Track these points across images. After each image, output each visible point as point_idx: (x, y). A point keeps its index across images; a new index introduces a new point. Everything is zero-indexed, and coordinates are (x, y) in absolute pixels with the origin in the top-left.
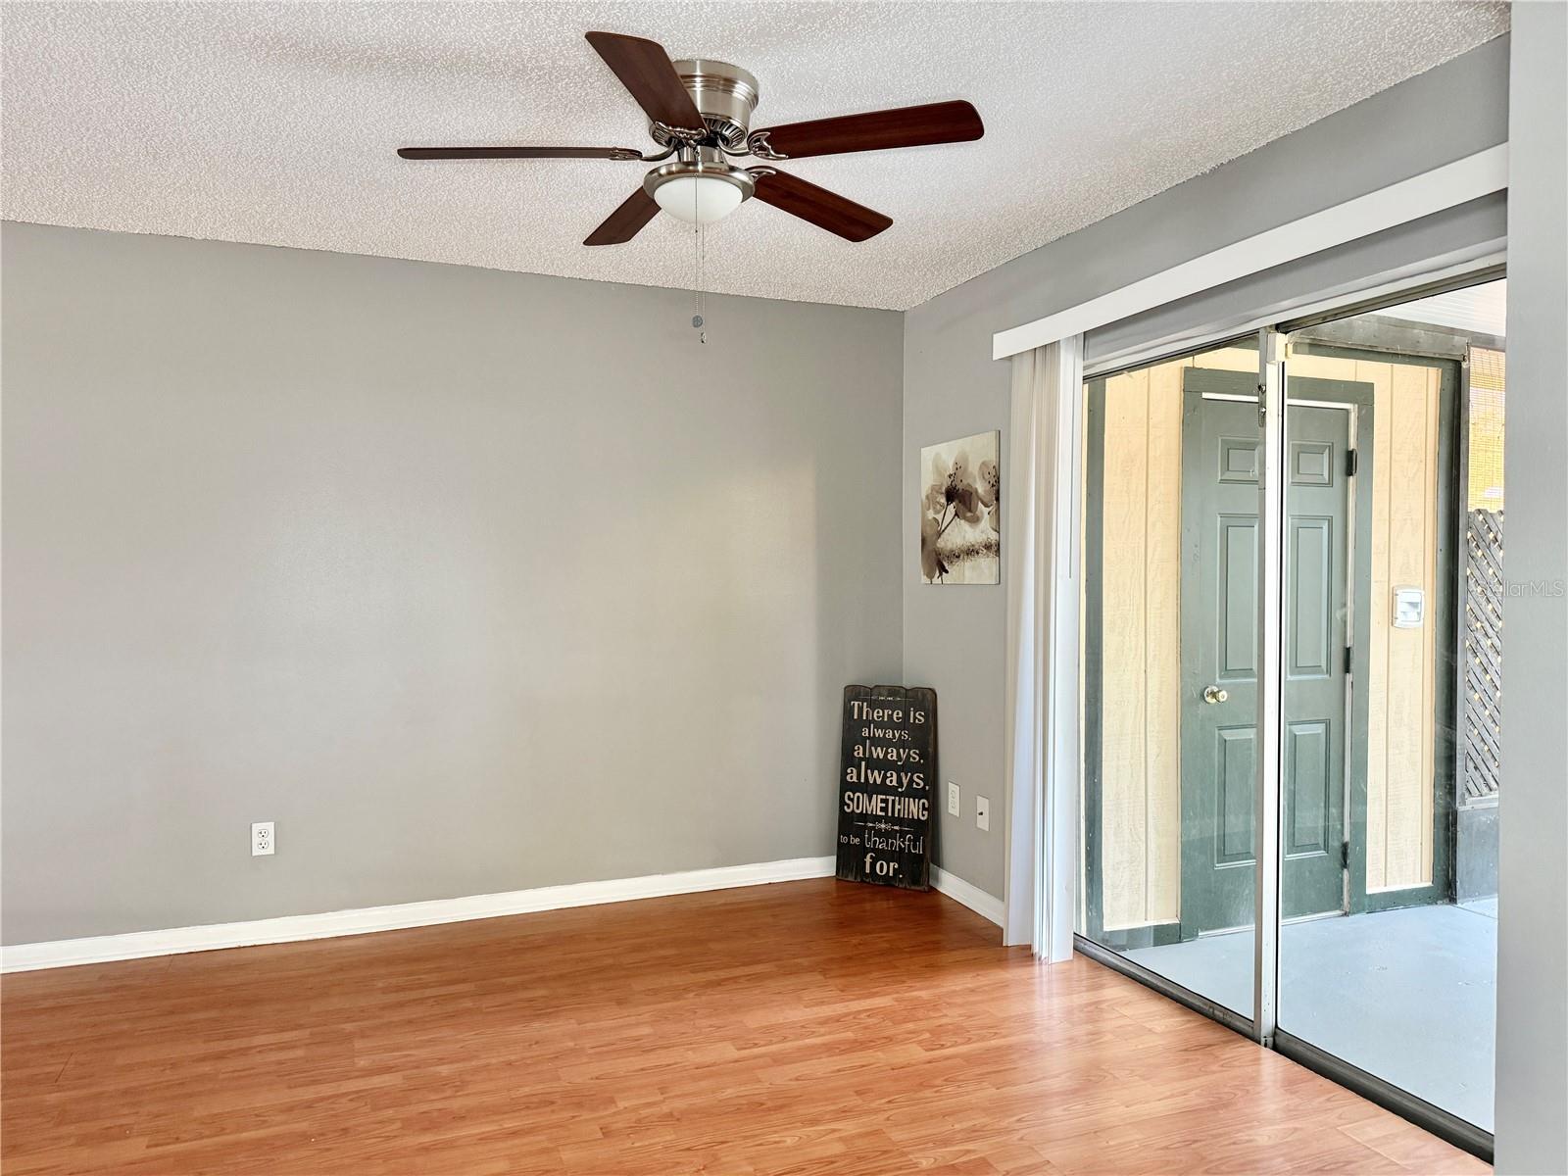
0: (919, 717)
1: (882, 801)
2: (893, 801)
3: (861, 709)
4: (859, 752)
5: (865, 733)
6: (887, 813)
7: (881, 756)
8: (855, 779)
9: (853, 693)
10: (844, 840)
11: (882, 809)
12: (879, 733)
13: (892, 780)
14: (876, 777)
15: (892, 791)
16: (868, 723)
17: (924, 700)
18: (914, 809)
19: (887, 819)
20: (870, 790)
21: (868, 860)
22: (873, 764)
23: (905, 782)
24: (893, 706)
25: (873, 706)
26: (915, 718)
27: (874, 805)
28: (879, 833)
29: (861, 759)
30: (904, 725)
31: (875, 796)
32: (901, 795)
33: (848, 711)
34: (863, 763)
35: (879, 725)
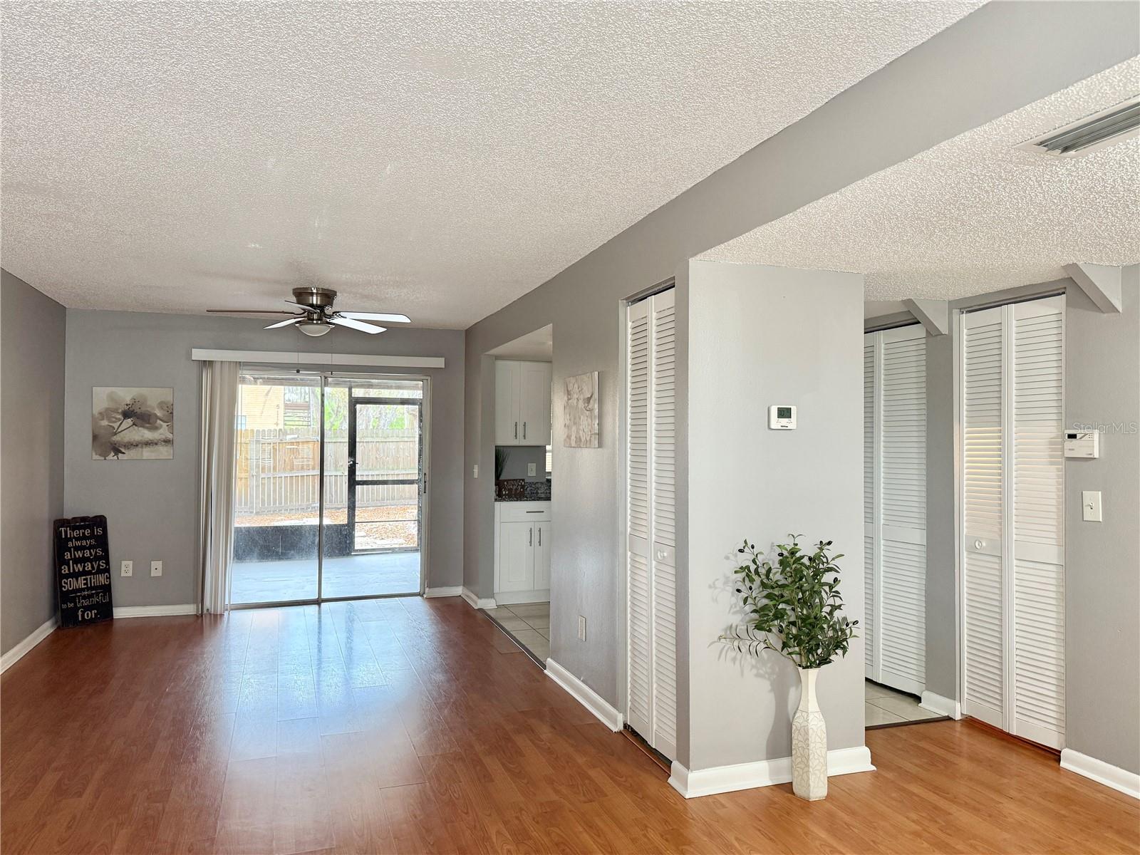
0: (99, 531)
1: (84, 580)
2: (90, 578)
3: (66, 532)
4: (67, 556)
5: (70, 544)
6: (87, 585)
7: (81, 556)
8: (67, 572)
9: (59, 524)
10: (64, 606)
11: (84, 584)
12: (78, 543)
13: (88, 567)
14: (79, 568)
15: (89, 573)
16: (70, 539)
17: (100, 521)
18: (102, 579)
19: (88, 589)
20: (76, 575)
21: (80, 613)
22: (76, 561)
23: (96, 567)
24: (84, 527)
25: (73, 529)
26: (97, 532)
27: (80, 583)
28: (84, 597)
29: (69, 560)
30: (92, 536)
31: (79, 578)
32: (94, 574)
33: (57, 534)
34: (71, 562)
35: (77, 539)
